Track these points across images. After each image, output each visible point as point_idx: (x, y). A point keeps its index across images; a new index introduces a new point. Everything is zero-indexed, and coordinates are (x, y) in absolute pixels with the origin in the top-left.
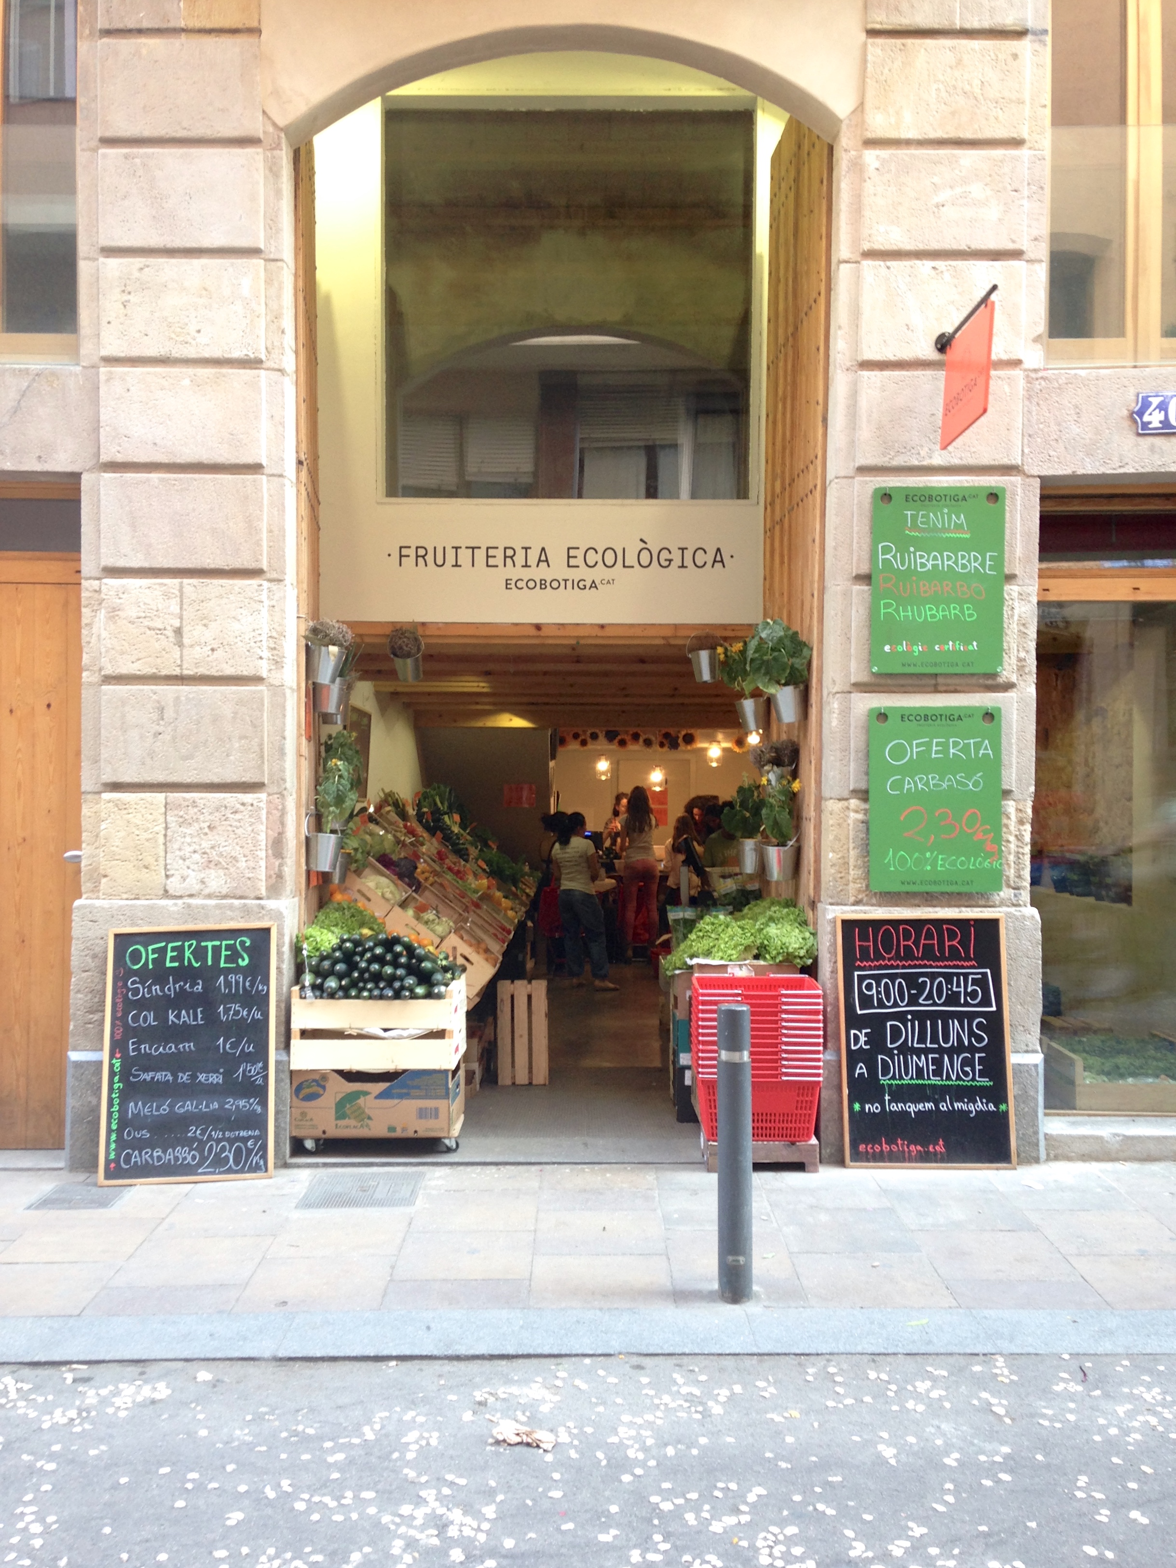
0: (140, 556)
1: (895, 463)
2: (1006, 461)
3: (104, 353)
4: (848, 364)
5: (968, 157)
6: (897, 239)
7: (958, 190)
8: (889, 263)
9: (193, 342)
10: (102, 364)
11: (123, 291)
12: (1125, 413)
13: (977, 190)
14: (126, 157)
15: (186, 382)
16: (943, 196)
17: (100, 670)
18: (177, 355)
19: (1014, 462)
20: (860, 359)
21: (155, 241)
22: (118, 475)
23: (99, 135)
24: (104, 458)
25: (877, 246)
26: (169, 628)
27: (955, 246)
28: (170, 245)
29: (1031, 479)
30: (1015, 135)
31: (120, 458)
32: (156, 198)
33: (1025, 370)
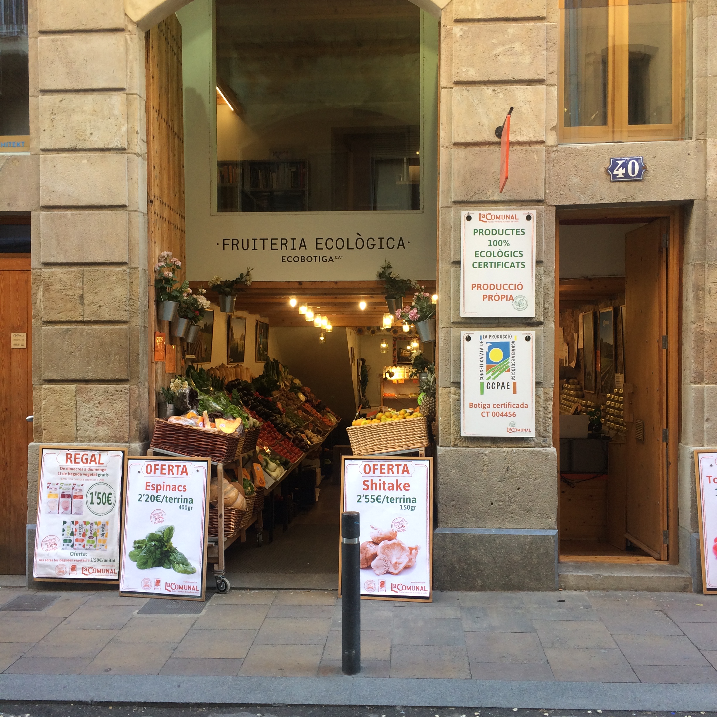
0: (62, 256)
1: (473, 199)
2: (535, 198)
3: (42, 147)
4: (447, 144)
5: (512, 28)
6: (472, 74)
7: (507, 47)
8: (468, 88)
9: (89, 140)
10: (42, 153)
11: (52, 113)
12: (603, 170)
13: (517, 46)
14: (53, 41)
15: (85, 161)
16: (498, 50)
17: (41, 318)
18: (80, 147)
19: (540, 198)
20: (453, 141)
21: (68, 86)
22: (49, 212)
23: (38, 29)
24: (43, 203)
25: (462, 79)
26: (77, 295)
27: (505, 78)
28: (76, 88)
29: (551, 208)
30: (539, 15)
31: (51, 204)
32: (68, 62)
33: (546, 146)
